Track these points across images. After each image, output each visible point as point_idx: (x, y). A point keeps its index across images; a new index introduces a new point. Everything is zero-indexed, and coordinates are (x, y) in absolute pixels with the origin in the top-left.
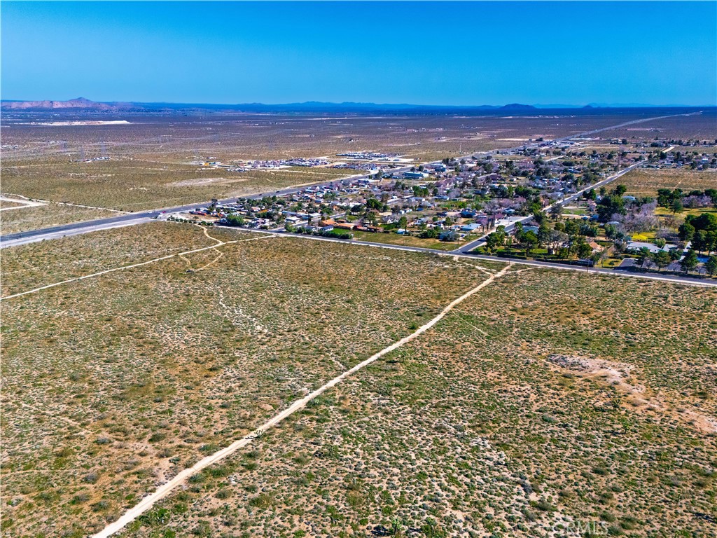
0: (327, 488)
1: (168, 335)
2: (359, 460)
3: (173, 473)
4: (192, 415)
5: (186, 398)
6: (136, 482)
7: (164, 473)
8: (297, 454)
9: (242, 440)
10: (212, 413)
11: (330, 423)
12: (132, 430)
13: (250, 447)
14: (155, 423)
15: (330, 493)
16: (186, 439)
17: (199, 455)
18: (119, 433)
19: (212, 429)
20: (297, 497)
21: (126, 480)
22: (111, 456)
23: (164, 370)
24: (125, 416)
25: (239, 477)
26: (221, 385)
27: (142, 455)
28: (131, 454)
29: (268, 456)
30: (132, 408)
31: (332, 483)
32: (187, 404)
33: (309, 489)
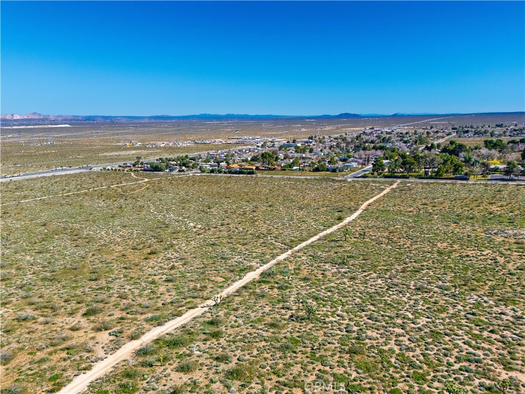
0: (322, 353)
1: (103, 233)
2: (346, 322)
3: (115, 346)
4: (133, 290)
5: (125, 276)
6: (65, 360)
7: (103, 347)
8: (268, 319)
9: (196, 309)
10: (156, 287)
11: (294, 290)
12: (62, 306)
13: (209, 315)
14: (89, 299)
15: (329, 359)
16: (129, 311)
17: (147, 326)
18: (45, 310)
19: (159, 300)
20: (287, 366)
21: (51, 357)
22: (33, 332)
23: (100, 256)
24: (55, 294)
25: (203, 347)
26: (163, 265)
27: (73, 329)
28: (59, 329)
29: (233, 323)
30: (64, 287)
31: (325, 347)
32: (127, 280)
33: (299, 355)
